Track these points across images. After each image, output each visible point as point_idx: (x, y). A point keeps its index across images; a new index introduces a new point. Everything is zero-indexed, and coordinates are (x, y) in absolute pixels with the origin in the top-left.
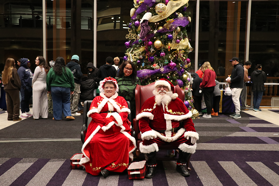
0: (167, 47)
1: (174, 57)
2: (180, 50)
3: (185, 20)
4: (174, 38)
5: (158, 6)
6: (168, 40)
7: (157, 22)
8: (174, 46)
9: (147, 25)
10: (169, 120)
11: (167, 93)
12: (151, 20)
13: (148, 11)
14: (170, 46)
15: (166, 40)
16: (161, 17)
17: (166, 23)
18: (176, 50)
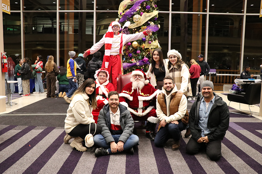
0: (142, 46)
1: (147, 54)
2: (151, 49)
3: (156, 27)
4: (147, 40)
5: (135, 16)
6: (143, 42)
7: (134, 29)
8: (147, 46)
9: (127, 31)
10: (141, 101)
11: (141, 79)
12: (130, 27)
13: (128, 20)
14: (144, 46)
15: (141, 41)
16: (137, 24)
17: (141, 29)
18: (149, 48)
